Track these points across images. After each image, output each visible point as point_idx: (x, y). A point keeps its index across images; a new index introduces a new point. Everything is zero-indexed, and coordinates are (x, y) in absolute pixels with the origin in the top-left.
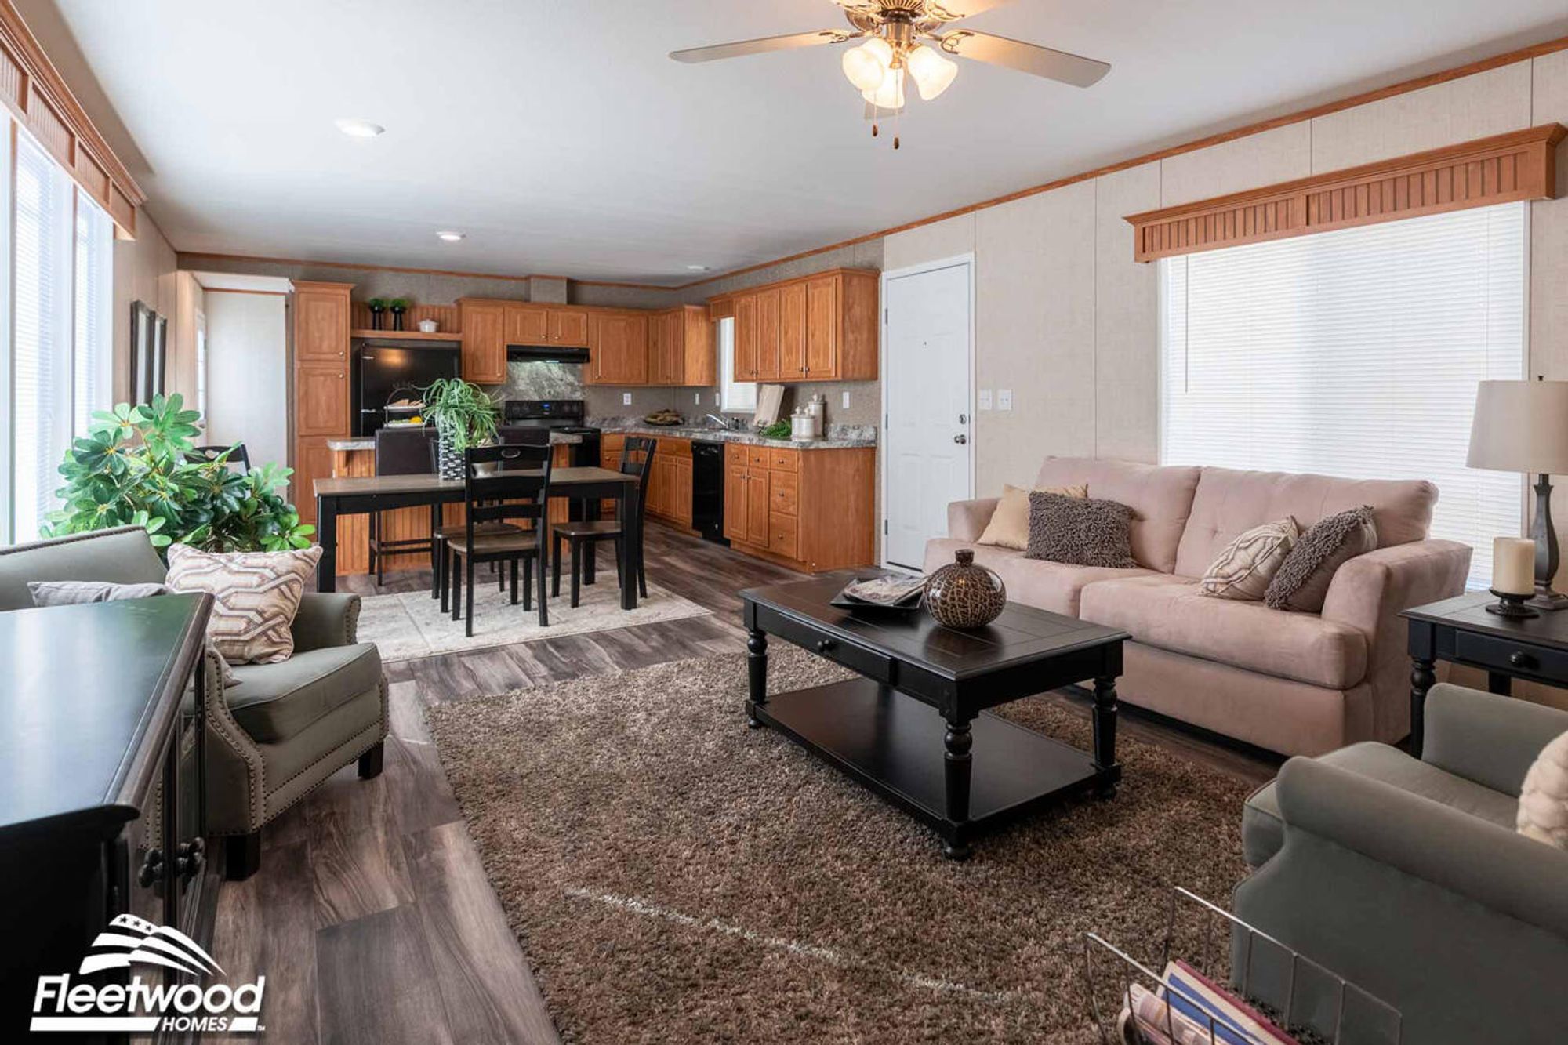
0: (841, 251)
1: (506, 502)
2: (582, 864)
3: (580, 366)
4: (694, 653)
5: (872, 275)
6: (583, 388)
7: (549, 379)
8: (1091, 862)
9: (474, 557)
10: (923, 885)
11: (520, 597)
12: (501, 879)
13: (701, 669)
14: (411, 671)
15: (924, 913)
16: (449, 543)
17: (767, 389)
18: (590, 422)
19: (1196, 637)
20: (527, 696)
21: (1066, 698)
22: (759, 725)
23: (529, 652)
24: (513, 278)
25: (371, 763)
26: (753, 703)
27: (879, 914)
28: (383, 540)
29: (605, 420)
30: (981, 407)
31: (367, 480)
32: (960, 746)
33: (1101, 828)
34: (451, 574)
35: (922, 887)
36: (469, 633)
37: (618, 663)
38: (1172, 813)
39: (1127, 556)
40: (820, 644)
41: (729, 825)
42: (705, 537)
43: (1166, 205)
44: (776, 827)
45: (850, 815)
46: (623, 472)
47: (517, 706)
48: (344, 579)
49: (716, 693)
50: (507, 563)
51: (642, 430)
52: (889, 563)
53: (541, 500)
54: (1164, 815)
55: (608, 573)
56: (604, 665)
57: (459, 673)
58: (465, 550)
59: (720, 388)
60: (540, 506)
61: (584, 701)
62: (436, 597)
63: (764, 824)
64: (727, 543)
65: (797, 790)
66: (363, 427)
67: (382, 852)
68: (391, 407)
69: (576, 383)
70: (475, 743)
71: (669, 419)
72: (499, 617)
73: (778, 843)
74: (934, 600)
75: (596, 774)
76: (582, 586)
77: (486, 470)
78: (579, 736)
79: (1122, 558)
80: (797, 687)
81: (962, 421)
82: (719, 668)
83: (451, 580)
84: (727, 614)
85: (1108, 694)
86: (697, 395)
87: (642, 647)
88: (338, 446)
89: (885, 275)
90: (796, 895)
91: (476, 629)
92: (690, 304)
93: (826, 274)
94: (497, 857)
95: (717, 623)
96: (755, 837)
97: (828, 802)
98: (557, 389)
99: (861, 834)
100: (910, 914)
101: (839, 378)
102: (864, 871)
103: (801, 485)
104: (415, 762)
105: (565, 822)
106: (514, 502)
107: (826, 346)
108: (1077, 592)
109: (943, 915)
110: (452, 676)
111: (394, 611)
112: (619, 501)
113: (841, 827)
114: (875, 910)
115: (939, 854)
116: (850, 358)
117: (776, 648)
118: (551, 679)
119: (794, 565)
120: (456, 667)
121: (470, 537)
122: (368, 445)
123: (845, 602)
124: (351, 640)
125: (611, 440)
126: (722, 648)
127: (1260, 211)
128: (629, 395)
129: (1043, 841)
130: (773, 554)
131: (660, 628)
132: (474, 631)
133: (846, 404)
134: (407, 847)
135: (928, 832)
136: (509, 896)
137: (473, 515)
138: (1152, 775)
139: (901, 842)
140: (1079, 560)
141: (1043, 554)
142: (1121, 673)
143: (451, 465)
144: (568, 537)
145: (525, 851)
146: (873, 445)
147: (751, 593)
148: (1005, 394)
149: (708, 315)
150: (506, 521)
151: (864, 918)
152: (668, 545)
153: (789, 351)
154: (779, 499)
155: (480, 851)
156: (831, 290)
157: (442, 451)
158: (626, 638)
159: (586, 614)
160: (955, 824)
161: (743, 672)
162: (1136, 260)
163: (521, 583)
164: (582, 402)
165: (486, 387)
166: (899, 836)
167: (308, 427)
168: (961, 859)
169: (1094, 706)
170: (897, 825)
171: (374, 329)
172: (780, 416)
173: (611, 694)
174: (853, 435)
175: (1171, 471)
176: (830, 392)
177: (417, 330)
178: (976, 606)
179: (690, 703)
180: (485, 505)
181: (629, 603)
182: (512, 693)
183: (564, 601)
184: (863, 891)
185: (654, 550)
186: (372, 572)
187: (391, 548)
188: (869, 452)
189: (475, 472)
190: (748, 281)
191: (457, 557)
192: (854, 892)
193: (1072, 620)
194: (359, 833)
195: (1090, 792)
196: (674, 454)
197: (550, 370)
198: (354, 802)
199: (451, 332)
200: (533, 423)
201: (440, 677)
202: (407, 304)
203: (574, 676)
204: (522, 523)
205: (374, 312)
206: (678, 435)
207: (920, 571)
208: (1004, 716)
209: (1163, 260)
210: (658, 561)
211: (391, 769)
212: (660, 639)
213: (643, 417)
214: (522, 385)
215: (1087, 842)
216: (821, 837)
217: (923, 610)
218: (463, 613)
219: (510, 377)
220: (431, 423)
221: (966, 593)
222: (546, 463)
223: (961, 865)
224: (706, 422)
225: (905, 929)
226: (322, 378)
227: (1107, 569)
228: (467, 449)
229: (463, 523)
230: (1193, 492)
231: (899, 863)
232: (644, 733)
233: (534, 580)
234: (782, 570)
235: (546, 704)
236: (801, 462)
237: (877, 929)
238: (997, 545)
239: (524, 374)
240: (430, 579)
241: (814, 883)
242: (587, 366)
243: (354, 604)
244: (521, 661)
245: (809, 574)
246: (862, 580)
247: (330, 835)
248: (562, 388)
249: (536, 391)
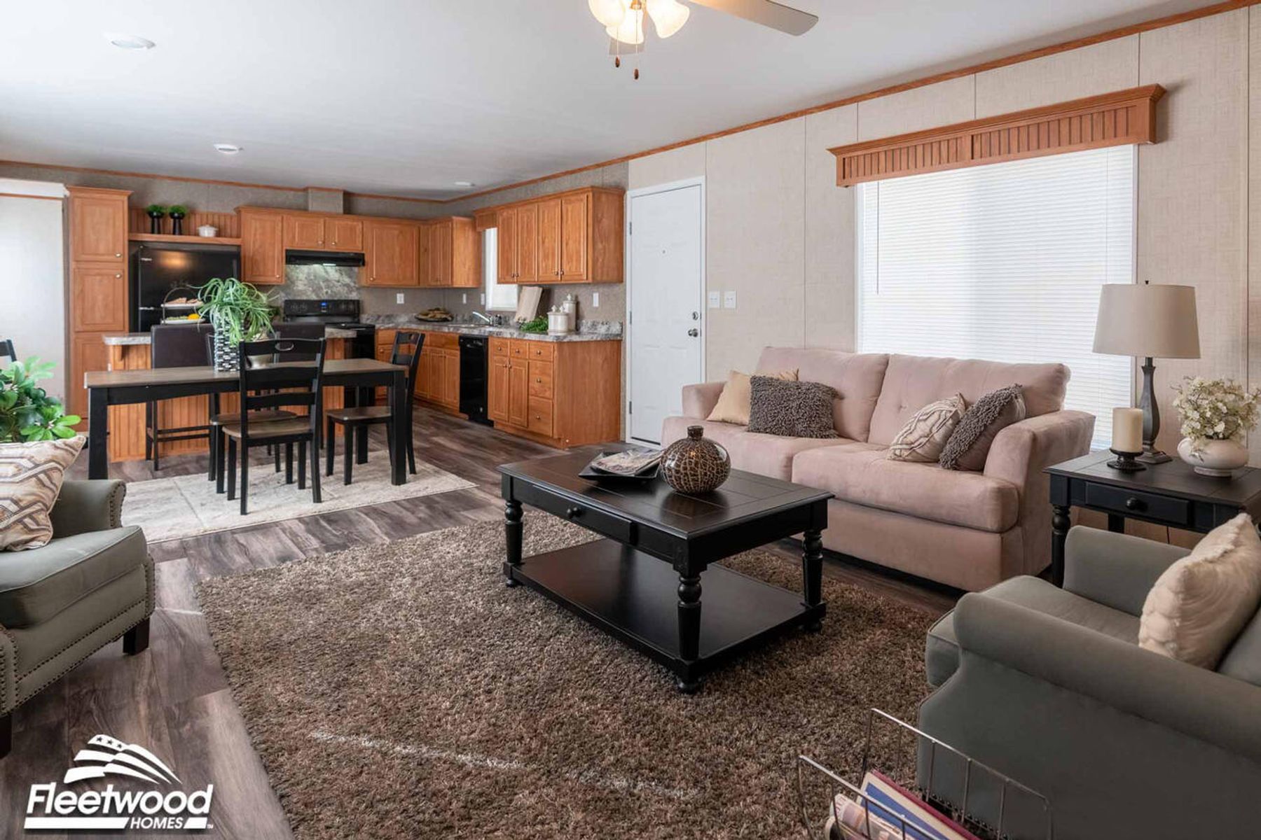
0: (591, 172)
1: (283, 391)
2: (345, 722)
3: (356, 269)
4: (459, 522)
5: (619, 193)
6: (358, 289)
7: (326, 280)
8: (802, 688)
9: (249, 442)
10: (659, 718)
11: (295, 477)
12: (264, 742)
13: (464, 536)
14: (183, 549)
15: (659, 743)
16: (224, 429)
17: (527, 290)
18: (365, 319)
19: (886, 495)
20: (298, 568)
21: (781, 548)
22: (516, 583)
23: (302, 526)
24: (291, 189)
25: (136, 639)
26: (510, 564)
27: (620, 747)
28: (160, 428)
29: (379, 317)
30: (710, 306)
31: (143, 372)
32: (691, 595)
33: (809, 657)
34: (226, 459)
35: (657, 720)
36: (244, 511)
37: (387, 534)
38: (868, 640)
39: (830, 429)
40: (569, 511)
41: (486, 676)
42: (470, 419)
43: (861, 140)
44: (529, 675)
45: (596, 660)
46: (394, 362)
47: (287, 577)
48: (119, 465)
49: (477, 557)
50: (283, 446)
51: (414, 326)
52: (633, 438)
53: (315, 389)
54: (861, 643)
55: (380, 453)
56: (374, 536)
57: (231, 548)
58: (239, 435)
59: (484, 288)
60: (314, 394)
61: (350, 569)
62: (212, 478)
63: (518, 673)
64: (491, 424)
65: (548, 640)
66: (139, 324)
67: (144, 724)
68: (169, 305)
69: (352, 284)
70: (245, 614)
71: (438, 316)
72: (274, 496)
73: (530, 690)
74: (669, 470)
75: (362, 636)
76: (355, 465)
77: (261, 362)
78: (347, 602)
79: (826, 431)
80: (550, 549)
81: (695, 317)
82: (481, 535)
83: (226, 464)
84: (489, 486)
85: (815, 545)
86: (465, 296)
87: (411, 519)
88: (113, 341)
89: (629, 194)
90: (546, 735)
91: (250, 507)
92: (458, 215)
93: (577, 192)
94: (261, 721)
95: (481, 495)
96: (510, 685)
97: (576, 649)
98: (335, 289)
99: (605, 677)
100: (647, 744)
101: (590, 280)
102: (607, 709)
103: (556, 373)
104: (183, 635)
105: (329, 683)
106: (291, 390)
107: (578, 252)
108: (790, 460)
109: (676, 744)
110: (225, 553)
111: (170, 493)
112: (390, 389)
113: (587, 671)
114: (616, 744)
115: (673, 689)
116: (599, 264)
117: (531, 515)
118: (322, 551)
119: (550, 442)
120: (229, 543)
121: (244, 424)
122: (145, 340)
123: (592, 474)
124: (115, 524)
125: (384, 336)
126: (483, 517)
127: (935, 147)
128: (403, 295)
129: (761, 672)
130: (533, 433)
131: (429, 501)
132: (248, 510)
133: (596, 303)
134: (170, 717)
135: (664, 671)
136: (272, 758)
137: (247, 404)
138: (852, 610)
139: (641, 681)
140: (792, 433)
141: (762, 426)
142: (826, 527)
143: (227, 357)
144: (342, 422)
145: (290, 713)
146: (619, 338)
147: (510, 467)
148: (730, 295)
149: (474, 227)
150: (284, 408)
151: (607, 751)
152: (438, 427)
153: (546, 257)
154: (536, 385)
155: (245, 717)
156: (583, 206)
157: (217, 345)
158: (397, 511)
159: (358, 490)
160: (687, 663)
161: (502, 539)
162: (838, 185)
163: (295, 464)
164: (358, 302)
165: (263, 287)
166: (639, 676)
167: (83, 323)
168: (691, 692)
169: (803, 555)
170: (638, 666)
171: (153, 232)
172: (537, 315)
173: (379, 563)
174: (602, 330)
175: (865, 358)
176: (582, 293)
177: (197, 234)
178: (705, 474)
179: (453, 567)
180: (263, 393)
181: (399, 479)
182: (284, 565)
183: (338, 479)
184: (606, 727)
185: (424, 432)
186: (148, 458)
187: (170, 435)
188: (616, 344)
189: (250, 364)
190: (510, 197)
191: (233, 443)
192: (599, 729)
193: (785, 484)
194: (121, 708)
195: (800, 627)
196: (443, 347)
197: (326, 272)
198: (117, 678)
199: (231, 237)
200: (313, 320)
201: (213, 553)
202: (186, 212)
203: (344, 547)
204: (299, 410)
205: (153, 217)
206: (446, 330)
207: (659, 444)
208: (729, 566)
209: (859, 185)
210: (427, 441)
211: (158, 644)
212: (427, 511)
213: (414, 314)
214: (300, 286)
215: (798, 671)
216: (569, 681)
217: (660, 479)
218: (238, 494)
219: (289, 279)
220: (207, 319)
221: (696, 463)
222: (319, 356)
223: (692, 698)
224: (472, 319)
225: (643, 758)
226: (98, 278)
227: (814, 440)
228: (241, 343)
229: (239, 411)
230: (883, 374)
231: (639, 699)
232: (409, 596)
233: (308, 462)
234: (540, 447)
235: (316, 574)
236: (556, 352)
237: (618, 760)
238: (724, 421)
239: (302, 276)
240: (206, 463)
241: (562, 724)
242: (363, 269)
243: (119, 490)
244: (294, 536)
245: (563, 450)
246: (607, 454)
247: (90, 712)
248: (339, 288)
249: (314, 291)
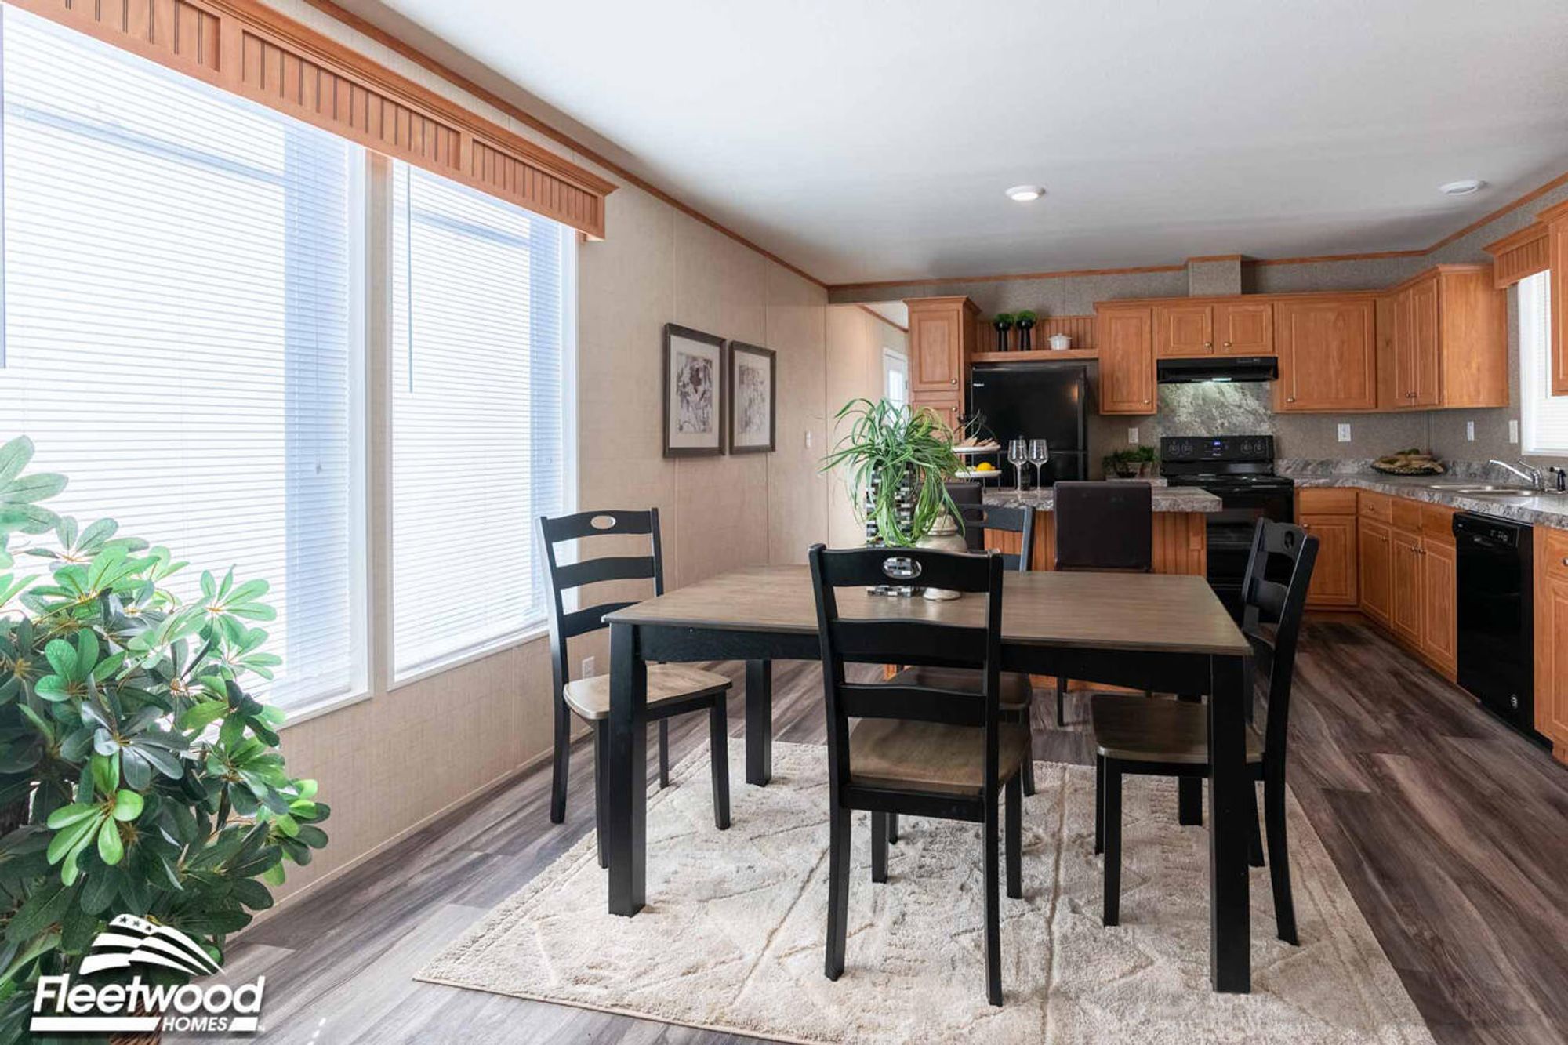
3: (1267, 385)
6: (1270, 417)
7: (1221, 405)
18: (1282, 469)
24: (1167, 268)
29: (1307, 464)
51: (1364, 484)
59: (1518, 411)
71: (1416, 464)
86: (1470, 425)
92: (1453, 262)
98: (1234, 419)
125: (1317, 496)
128: (1348, 426)
149: (1489, 281)
164: (1270, 437)
165: (1133, 419)
171: (999, 350)
177: (1048, 347)
196: (1419, 530)
197: (1222, 393)
199: (1086, 347)
202: (1037, 318)
205: (999, 330)
213: (1372, 461)
214: (1184, 416)
219: (1166, 405)
239: (1185, 400)
242: (1277, 384)
248: (1241, 418)
249: (1203, 422)
